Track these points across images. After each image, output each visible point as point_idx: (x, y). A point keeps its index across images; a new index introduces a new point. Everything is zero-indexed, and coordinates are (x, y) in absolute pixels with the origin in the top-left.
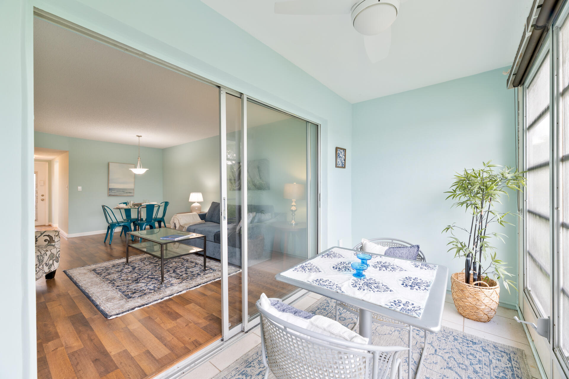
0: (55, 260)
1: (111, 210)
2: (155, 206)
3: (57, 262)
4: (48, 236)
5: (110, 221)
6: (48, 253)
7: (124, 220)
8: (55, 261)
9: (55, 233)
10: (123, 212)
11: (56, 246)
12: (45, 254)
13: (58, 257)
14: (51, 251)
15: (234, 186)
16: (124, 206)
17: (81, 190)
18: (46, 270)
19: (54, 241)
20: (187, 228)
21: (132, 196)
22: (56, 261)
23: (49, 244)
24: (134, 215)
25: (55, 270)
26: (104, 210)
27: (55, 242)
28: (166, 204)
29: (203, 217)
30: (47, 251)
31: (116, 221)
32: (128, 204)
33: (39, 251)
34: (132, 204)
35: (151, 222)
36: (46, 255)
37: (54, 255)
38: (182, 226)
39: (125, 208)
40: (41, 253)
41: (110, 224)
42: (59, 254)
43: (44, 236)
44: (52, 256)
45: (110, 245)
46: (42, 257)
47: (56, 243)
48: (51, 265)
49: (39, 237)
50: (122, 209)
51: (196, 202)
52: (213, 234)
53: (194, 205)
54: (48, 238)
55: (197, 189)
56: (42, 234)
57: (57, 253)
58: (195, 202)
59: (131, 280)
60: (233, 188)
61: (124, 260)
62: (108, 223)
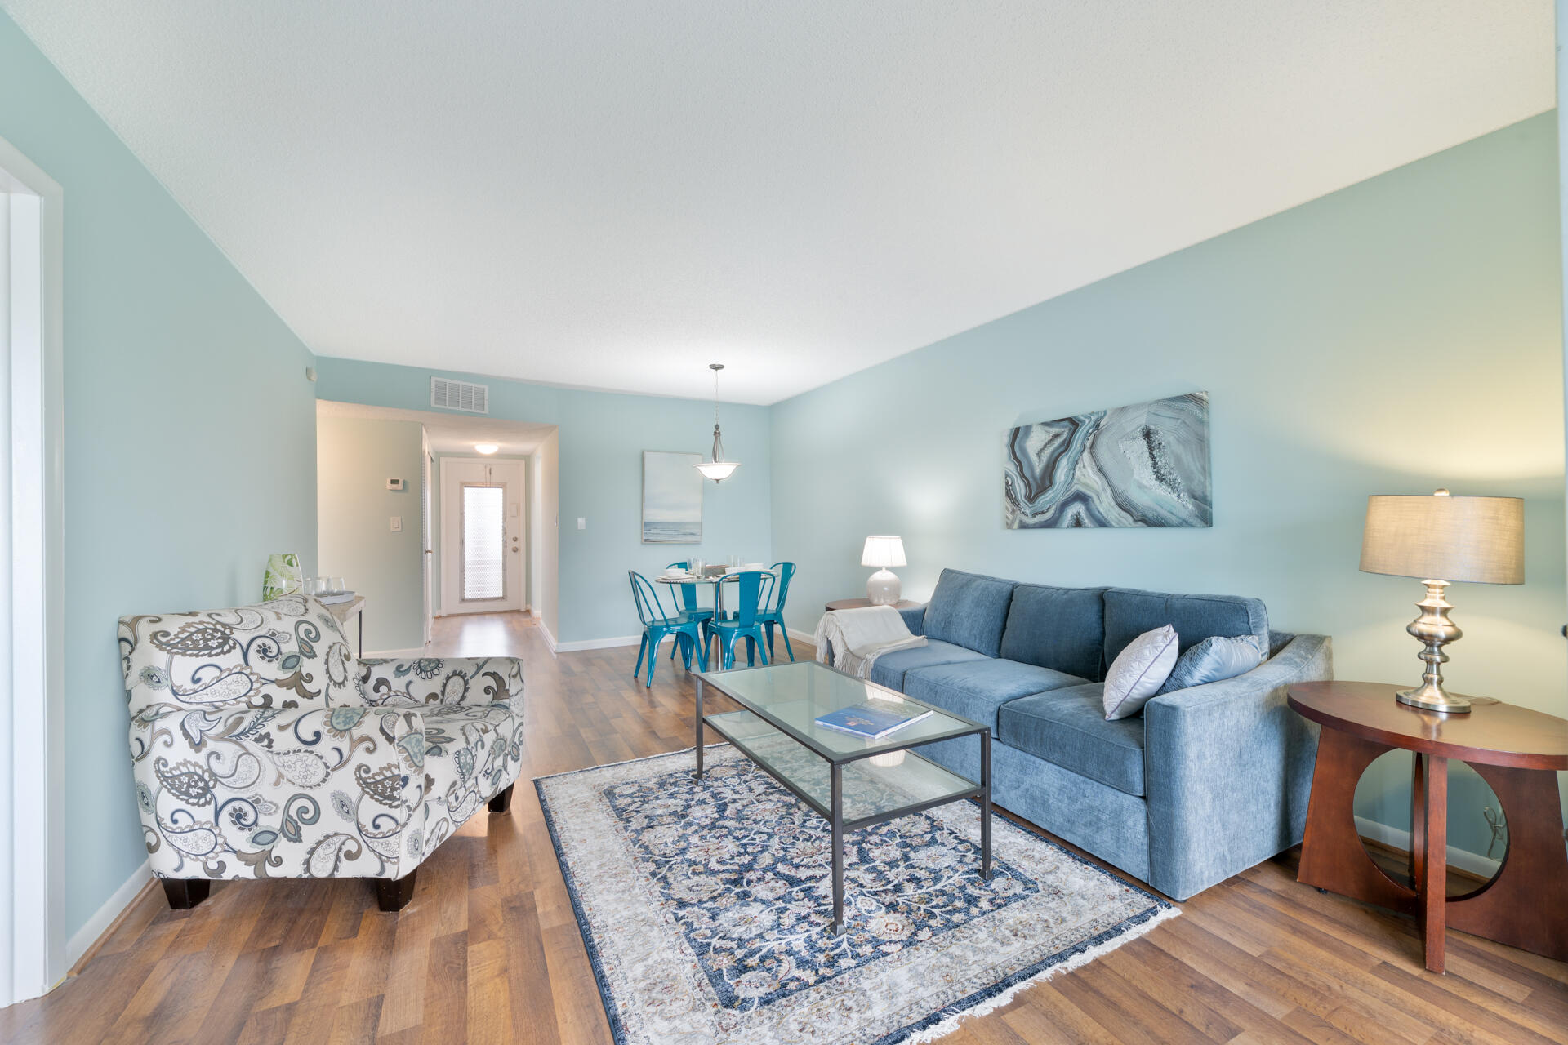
0: (509, 753)
1: (649, 585)
2: (763, 576)
3: (515, 760)
4: (494, 675)
5: (648, 618)
6: (489, 739)
7: (680, 613)
8: (509, 757)
9: (510, 666)
10: (678, 589)
11: (512, 708)
12: (480, 743)
13: (517, 743)
14: (497, 728)
15: (1028, 511)
16: (680, 574)
17: (584, 528)
18: (487, 791)
19: (506, 693)
20: (872, 662)
21: (697, 543)
22: (513, 759)
23: (496, 702)
24: (705, 600)
25: (510, 784)
26: (634, 584)
27: (509, 697)
28: (788, 568)
29: (915, 621)
30: (486, 731)
31: (663, 618)
32: (691, 568)
33: (464, 734)
34: (702, 569)
35: (752, 626)
36: (483, 747)
37: (505, 742)
38: (853, 655)
39: (685, 581)
40: (468, 742)
41: (649, 628)
42: (521, 733)
43: (484, 675)
44: (501, 746)
45: (648, 688)
46: (469, 756)
47: (513, 700)
48: (500, 771)
49: (472, 677)
50: (677, 583)
51: (884, 569)
52: (993, 708)
53: (877, 577)
54: (491, 682)
55: (886, 525)
56: (479, 669)
57: (515, 732)
58: (878, 569)
59: (719, 872)
60: (1021, 521)
61: (688, 761)
62: (644, 623)
